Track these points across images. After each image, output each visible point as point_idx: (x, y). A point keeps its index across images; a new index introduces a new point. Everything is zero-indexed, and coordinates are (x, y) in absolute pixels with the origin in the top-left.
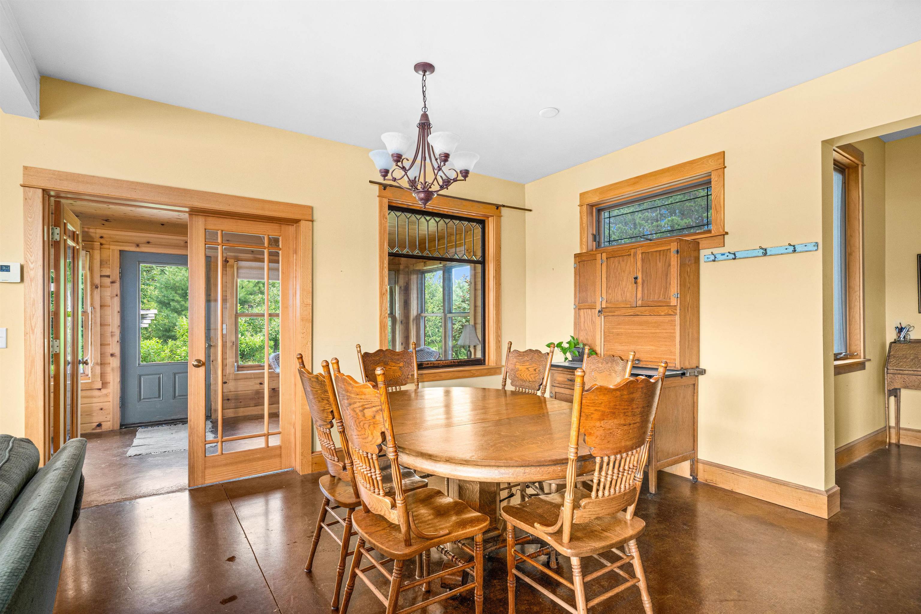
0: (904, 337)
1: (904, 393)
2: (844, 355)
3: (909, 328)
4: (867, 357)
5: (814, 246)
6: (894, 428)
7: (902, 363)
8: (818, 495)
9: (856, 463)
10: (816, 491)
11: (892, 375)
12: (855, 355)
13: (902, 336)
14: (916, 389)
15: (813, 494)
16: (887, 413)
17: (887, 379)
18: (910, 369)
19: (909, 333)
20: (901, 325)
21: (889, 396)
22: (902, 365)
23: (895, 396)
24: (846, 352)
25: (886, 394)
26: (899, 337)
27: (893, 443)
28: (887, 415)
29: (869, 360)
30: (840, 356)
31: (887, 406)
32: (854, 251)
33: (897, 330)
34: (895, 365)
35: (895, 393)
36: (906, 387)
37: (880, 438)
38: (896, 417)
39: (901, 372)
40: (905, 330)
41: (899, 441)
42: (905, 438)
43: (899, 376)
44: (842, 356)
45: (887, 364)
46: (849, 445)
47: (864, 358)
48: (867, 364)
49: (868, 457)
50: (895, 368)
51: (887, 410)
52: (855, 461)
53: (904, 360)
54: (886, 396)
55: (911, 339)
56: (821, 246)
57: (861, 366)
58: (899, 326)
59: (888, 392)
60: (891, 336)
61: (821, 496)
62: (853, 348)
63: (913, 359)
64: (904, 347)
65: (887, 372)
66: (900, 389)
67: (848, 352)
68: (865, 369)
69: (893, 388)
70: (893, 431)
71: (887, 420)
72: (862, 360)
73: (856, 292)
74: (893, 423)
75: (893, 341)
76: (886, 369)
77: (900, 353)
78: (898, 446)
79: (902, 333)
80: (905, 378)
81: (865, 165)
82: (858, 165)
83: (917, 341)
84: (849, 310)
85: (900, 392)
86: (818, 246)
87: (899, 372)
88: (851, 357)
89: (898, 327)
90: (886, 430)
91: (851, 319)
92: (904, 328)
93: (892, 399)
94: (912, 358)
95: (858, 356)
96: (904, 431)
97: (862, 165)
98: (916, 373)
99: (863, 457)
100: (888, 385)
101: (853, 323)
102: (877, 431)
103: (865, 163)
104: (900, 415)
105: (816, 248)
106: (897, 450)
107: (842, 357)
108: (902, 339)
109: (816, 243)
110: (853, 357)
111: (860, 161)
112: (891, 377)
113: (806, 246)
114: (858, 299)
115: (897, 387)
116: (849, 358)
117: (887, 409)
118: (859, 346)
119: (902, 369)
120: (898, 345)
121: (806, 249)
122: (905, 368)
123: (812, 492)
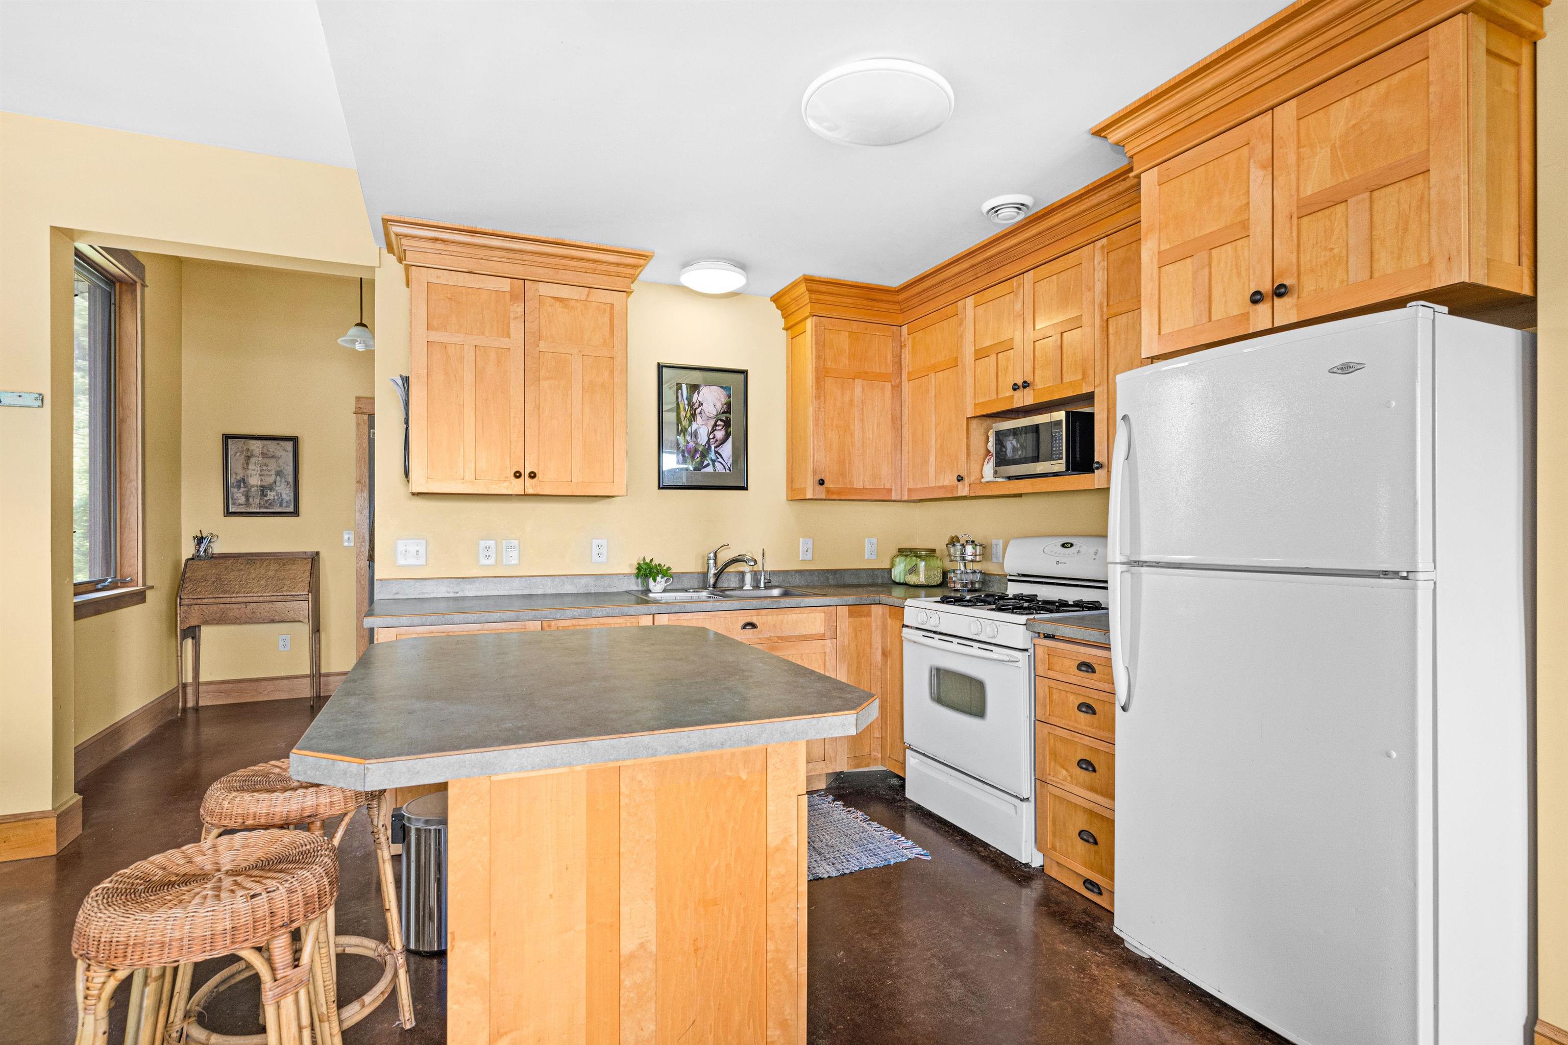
0: (205, 551)
1: (206, 632)
2: (110, 582)
3: (212, 537)
4: (149, 583)
5: (36, 399)
6: (191, 684)
7: (199, 589)
8: (40, 821)
9: (128, 751)
10: (37, 815)
11: (186, 608)
12: (128, 582)
13: (202, 549)
14: (217, 624)
15: (30, 822)
16: (180, 664)
17: (180, 614)
18: (211, 596)
19: (212, 544)
20: (201, 534)
21: (184, 637)
22: (200, 591)
23: (193, 638)
24: (116, 577)
25: (179, 637)
26: (198, 550)
27: (190, 708)
28: (180, 668)
29: (152, 587)
30: (103, 584)
31: (179, 654)
32: (128, 417)
33: (196, 540)
34: (191, 592)
35: (192, 632)
36: (206, 623)
37: (170, 706)
38: (193, 669)
39: (199, 601)
40: (206, 540)
41: (197, 703)
42: (205, 696)
43: (196, 607)
44: (106, 583)
45: (180, 590)
46: (115, 727)
47: (144, 584)
48: (149, 594)
49: (149, 736)
50: (191, 597)
51: (180, 661)
52: (126, 748)
53: (204, 584)
54: (179, 640)
55: (213, 554)
56: (48, 400)
57: (139, 597)
58: (199, 535)
59: (181, 633)
60: (188, 550)
61: (46, 820)
62: (127, 570)
63: (214, 582)
64: (204, 565)
65: (180, 603)
66: (199, 626)
67: (118, 577)
68: (144, 602)
69: (188, 626)
70: (190, 691)
71: (180, 674)
72: (140, 587)
73: (131, 481)
74: (189, 679)
75: (191, 556)
76: (178, 599)
77: (199, 574)
78: (196, 709)
79: (202, 545)
80: (204, 609)
81: (147, 286)
82: (136, 282)
83: (221, 555)
84: (121, 509)
85: (200, 631)
86: (42, 400)
87: (196, 601)
88: (123, 585)
89: (197, 537)
90: (178, 691)
91: (123, 523)
92: (205, 538)
93: (189, 642)
94: (213, 580)
95: (132, 582)
96: (205, 687)
97: (142, 284)
98: (217, 600)
99: (139, 738)
100: (181, 623)
101: (127, 530)
102: (166, 694)
103: (147, 283)
104: (199, 664)
105: (39, 403)
106: (195, 715)
107: (107, 586)
108: (201, 553)
109: (40, 394)
110: (126, 585)
111: (139, 277)
112: (186, 610)
113: (20, 396)
114: (134, 492)
115: (193, 624)
116: (120, 587)
117: (179, 658)
118: (133, 565)
119: (200, 597)
120: (196, 562)
121: (20, 402)
122: (204, 595)
123: (30, 819)
